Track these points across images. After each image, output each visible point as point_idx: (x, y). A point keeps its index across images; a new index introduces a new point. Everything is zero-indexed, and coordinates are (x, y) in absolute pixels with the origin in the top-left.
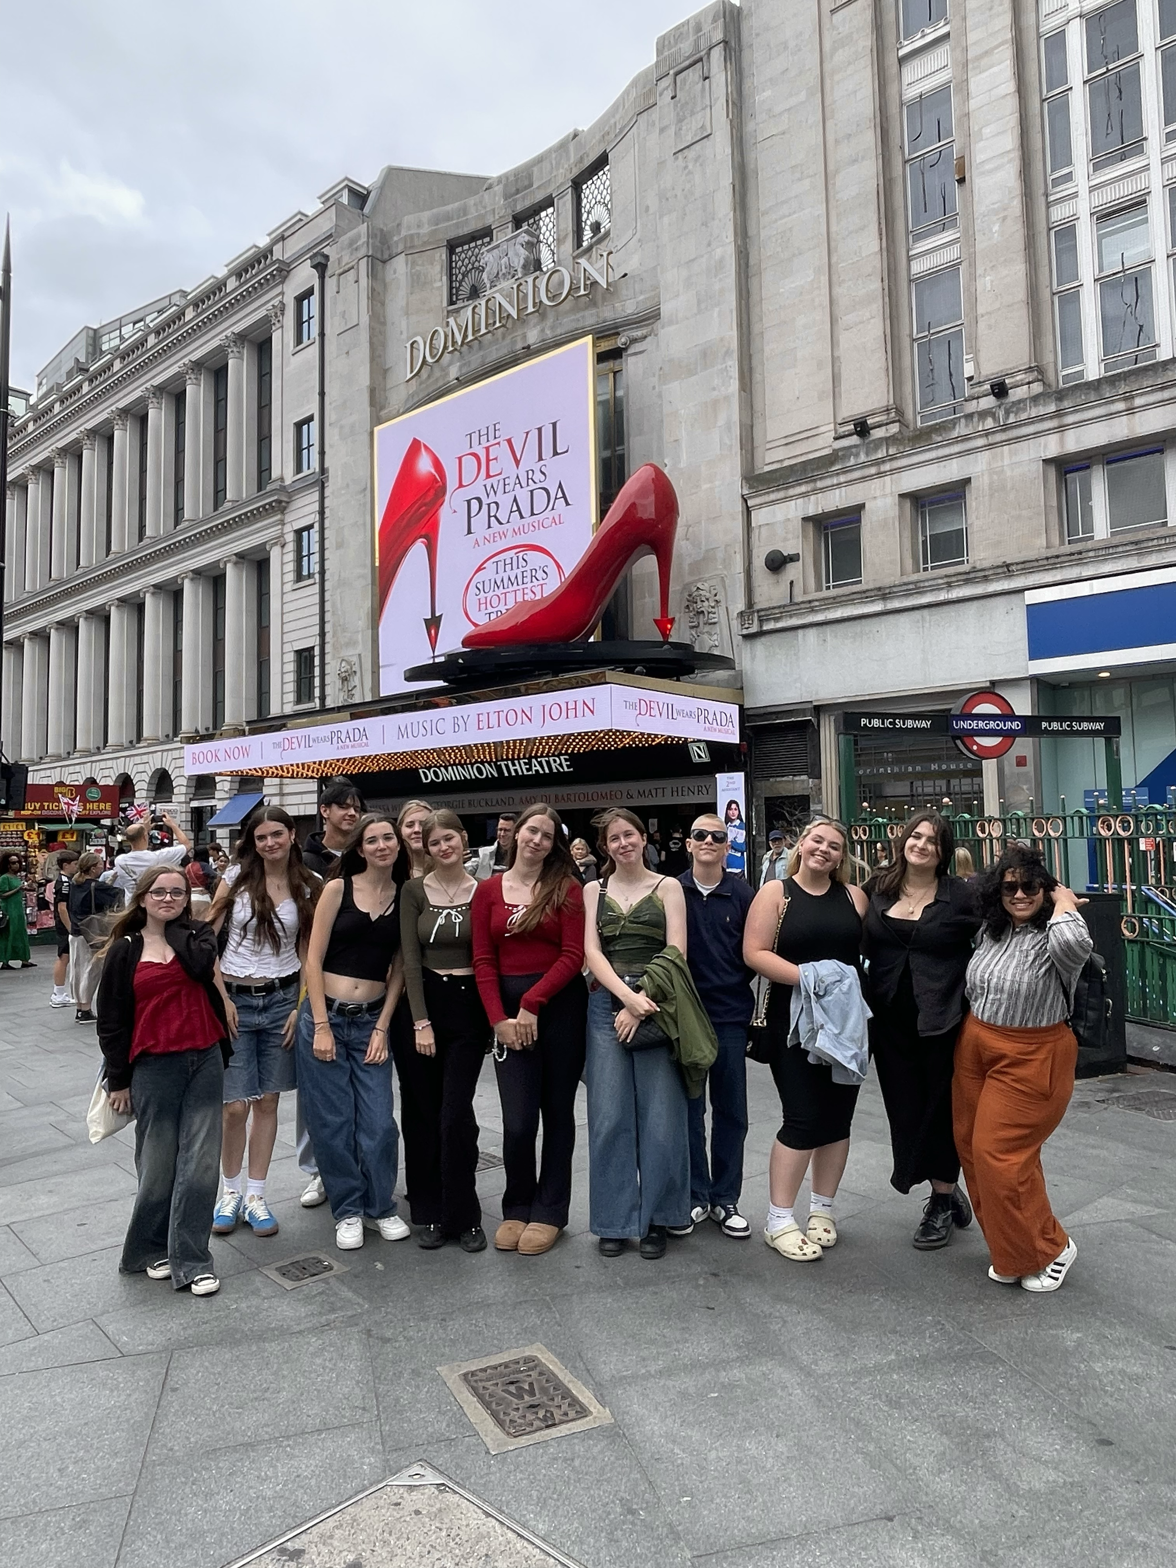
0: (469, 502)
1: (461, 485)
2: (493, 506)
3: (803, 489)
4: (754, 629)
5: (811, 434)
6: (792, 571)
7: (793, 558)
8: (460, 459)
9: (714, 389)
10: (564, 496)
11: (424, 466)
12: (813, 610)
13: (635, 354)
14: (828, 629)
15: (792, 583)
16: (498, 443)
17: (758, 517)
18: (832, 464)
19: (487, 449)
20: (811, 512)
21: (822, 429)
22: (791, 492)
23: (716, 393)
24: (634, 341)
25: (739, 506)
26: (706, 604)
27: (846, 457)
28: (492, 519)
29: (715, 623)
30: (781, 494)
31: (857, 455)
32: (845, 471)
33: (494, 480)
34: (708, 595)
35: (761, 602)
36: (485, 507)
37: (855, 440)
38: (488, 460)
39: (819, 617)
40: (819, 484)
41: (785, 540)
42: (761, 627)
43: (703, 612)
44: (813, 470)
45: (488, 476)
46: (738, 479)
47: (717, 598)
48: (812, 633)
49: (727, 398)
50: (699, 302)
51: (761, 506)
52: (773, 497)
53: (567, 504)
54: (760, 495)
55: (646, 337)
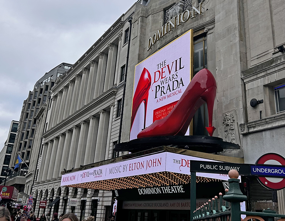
0: (156, 87)
1: (155, 82)
2: (163, 88)
3: (263, 74)
4: (245, 132)
5: (265, 53)
6: (261, 107)
7: (261, 102)
8: (155, 73)
9: (231, 41)
10: (182, 83)
11: (146, 76)
12: (267, 123)
13: (210, 34)
14: (274, 131)
15: (261, 112)
16: (165, 67)
17: (248, 86)
18: (272, 63)
19: (162, 69)
20: (267, 83)
21: (270, 51)
22: (259, 76)
23: (231, 43)
24: (210, 29)
25: (240, 82)
26: (229, 121)
27: (277, 60)
28: (162, 92)
29: (233, 129)
30: (255, 77)
31: (280, 59)
32: (277, 66)
33: (163, 79)
34: (230, 118)
35: (250, 120)
36: (161, 88)
37: (280, 53)
38: (162, 73)
39: (270, 126)
40: (268, 72)
41: (258, 94)
42: (248, 130)
43: (228, 125)
44: (265, 67)
45: (162, 78)
46: (240, 72)
47: (233, 119)
48: (268, 133)
49: (235, 44)
50: (226, 14)
51: (249, 82)
52: (252, 78)
53: (183, 85)
54: (248, 78)
55: (213, 28)
